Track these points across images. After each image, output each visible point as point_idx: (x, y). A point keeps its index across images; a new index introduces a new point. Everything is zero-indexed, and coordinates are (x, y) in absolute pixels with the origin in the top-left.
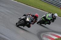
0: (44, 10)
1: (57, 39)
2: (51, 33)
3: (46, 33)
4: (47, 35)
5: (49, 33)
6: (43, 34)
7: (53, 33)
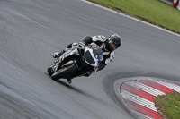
0: (123, 9)
1: (162, 97)
2: (144, 78)
3: (129, 79)
4: (132, 84)
5: (139, 78)
6: (120, 81)
7: (150, 79)
